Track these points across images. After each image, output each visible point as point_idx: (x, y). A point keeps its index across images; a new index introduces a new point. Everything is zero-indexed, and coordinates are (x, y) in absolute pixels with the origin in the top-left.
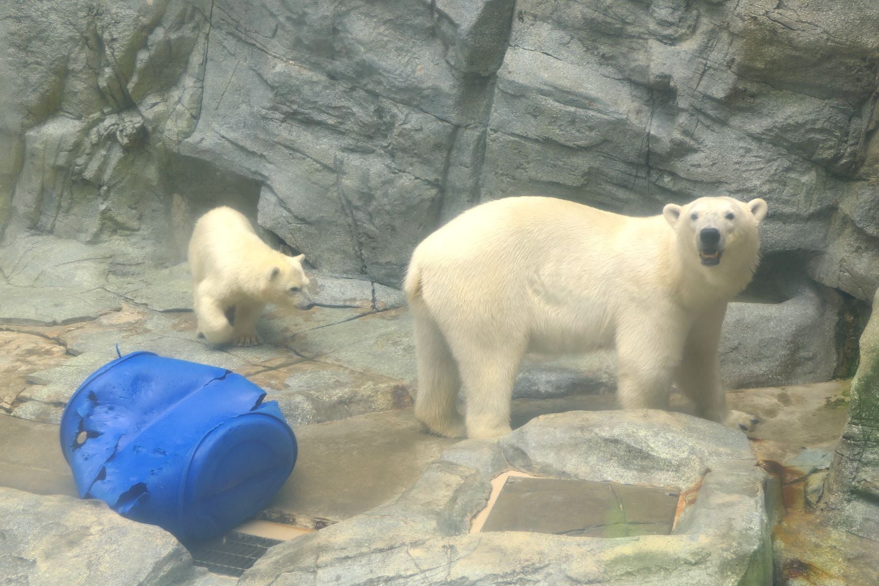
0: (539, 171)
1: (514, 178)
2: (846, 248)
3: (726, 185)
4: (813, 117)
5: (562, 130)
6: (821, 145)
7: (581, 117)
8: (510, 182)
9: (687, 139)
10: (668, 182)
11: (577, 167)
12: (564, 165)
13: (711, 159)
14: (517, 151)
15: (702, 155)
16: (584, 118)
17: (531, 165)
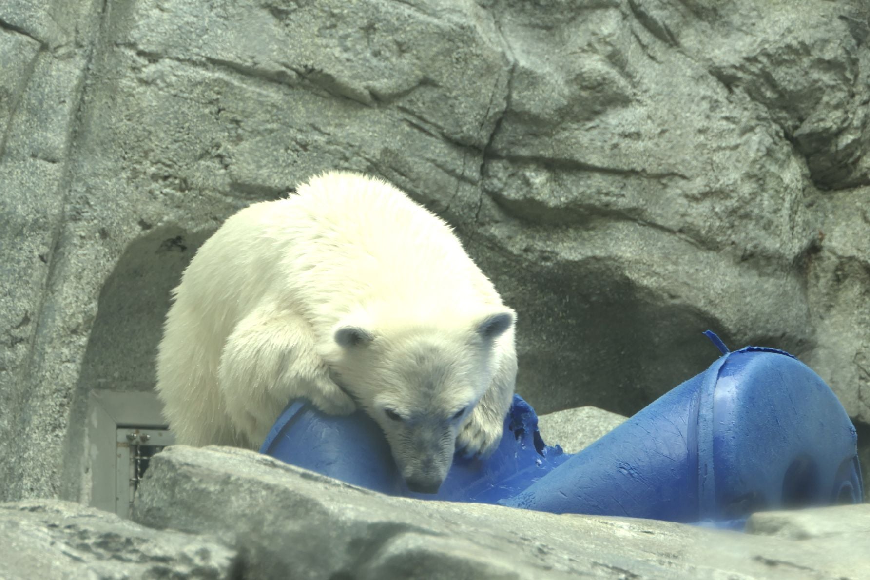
0: (264, 162)
1: (184, 185)
2: (857, 329)
3: (682, 183)
4: (820, 34)
5: (346, 50)
6: (825, 99)
7: (389, 17)
8: (172, 197)
9: (614, 73)
10: (543, 185)
11: (360, 147)
12: (329, 143)
13: (659, 121)
14: (214, 109)
15: (640, 111)
16: (394, 20)
17: (245, 145)
